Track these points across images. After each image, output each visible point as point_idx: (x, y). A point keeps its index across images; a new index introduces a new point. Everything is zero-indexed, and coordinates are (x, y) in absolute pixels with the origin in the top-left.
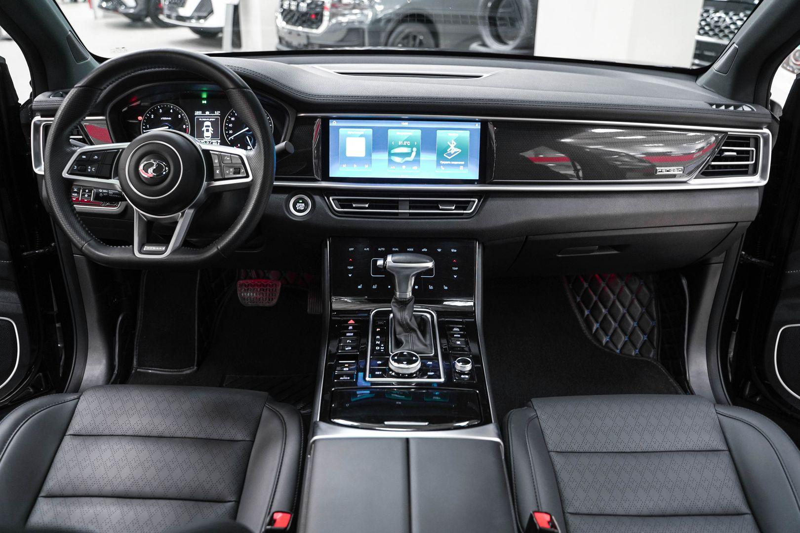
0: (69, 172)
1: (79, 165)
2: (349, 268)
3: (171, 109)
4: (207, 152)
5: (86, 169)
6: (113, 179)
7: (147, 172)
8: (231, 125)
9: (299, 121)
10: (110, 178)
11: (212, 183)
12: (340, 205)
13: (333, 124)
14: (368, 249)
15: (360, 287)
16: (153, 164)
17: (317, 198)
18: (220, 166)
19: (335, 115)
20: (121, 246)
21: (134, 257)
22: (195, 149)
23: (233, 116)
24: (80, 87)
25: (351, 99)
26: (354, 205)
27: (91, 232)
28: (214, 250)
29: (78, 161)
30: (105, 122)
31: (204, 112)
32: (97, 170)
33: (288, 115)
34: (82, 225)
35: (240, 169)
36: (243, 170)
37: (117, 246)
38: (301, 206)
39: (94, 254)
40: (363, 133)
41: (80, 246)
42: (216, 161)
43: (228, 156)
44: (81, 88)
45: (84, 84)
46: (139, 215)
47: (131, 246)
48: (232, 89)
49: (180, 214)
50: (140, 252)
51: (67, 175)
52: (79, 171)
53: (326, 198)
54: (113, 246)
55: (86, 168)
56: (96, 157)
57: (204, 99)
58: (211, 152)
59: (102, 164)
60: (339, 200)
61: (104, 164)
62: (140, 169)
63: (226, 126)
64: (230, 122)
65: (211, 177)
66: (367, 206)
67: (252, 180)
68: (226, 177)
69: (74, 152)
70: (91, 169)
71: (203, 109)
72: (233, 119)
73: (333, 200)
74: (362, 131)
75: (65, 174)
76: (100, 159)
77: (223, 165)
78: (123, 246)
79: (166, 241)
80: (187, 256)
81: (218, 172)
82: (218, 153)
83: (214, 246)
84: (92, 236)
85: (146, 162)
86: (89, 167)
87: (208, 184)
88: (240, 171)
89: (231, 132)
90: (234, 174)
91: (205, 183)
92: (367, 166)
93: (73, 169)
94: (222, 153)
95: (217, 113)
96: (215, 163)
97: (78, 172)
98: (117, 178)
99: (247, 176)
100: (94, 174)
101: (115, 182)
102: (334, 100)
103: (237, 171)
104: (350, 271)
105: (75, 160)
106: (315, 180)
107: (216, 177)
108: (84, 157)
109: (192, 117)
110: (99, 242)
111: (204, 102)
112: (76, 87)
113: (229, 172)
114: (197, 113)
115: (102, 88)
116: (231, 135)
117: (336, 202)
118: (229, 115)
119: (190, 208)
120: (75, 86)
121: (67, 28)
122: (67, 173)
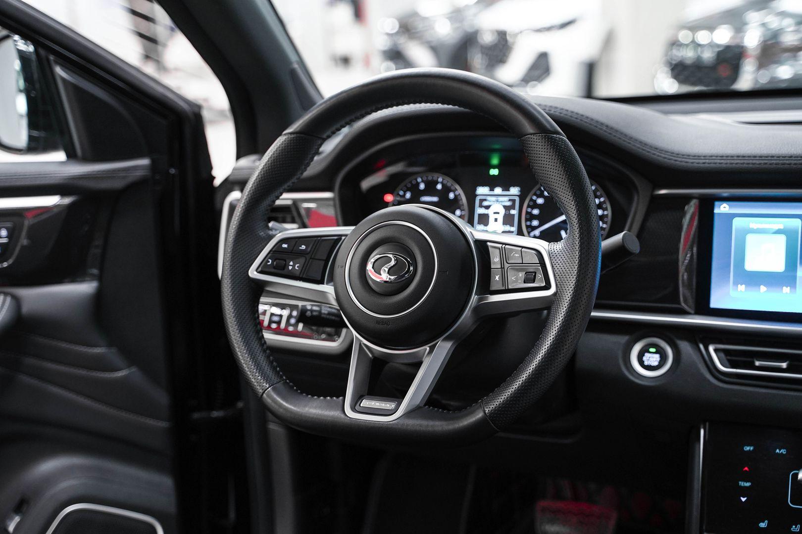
0: (260, 269)
1: (276, 259)
2: (742, 484)
3: (437, 183)
4: (482, 245)
5: (285, 266)
6: (327, 284)
7: (378, 272)
8: (536, 212)
9: (657, 203)
10: (321, 282)
11: (486, 298)
12: (729, 361)
13: (722, 208)
14: (783, 451)
15: (763, 525)
16: (391, 259)
17: (685, 346)
18: (502, 268)
19: (725, 192)
20: (325, 397)
21: (343, 416)
22: (462, 238)
23: (541, 195)
24: (291, 133)
25: (758, 162)
26: (757, 363)
27: (281, 370)
28: (479, 415)
29: (276, 252)
30: (331, 203)
31: (492, 189)
32: (303, 268)
33: (638, 193)
34: (268, 357)
35: (535, 273)
36: (540, 276)
37: (319, 396)
38: (652, 359)
39: (280, 405)
40: (781, 227)
41: (261, 391)
42: (495, 260)
43: (516, 252)
44: (293, 136)
45: (298, 130)
46: (360, 344)
47: (341, 398)
48: (531, 134)
49: (428, 348)
50: (353, 409)
51: (255, 273)
52: (274, 268)
53: (701, 346)
54: (313, 396)
55: (285, 264)
56: (303, 247)
57: (494, 167)
58: (489, 244)
59: (311, 258)
60: (726, 352)
61: (313, 259)
62: (367, 268)
63: (527, 213)
64: (534, 205)
65: (486, 288)
66: (784, 365)
67: (555, 294)
68: (510, 287)
69: (271, 237)
70: (294, 266)
71: (492, 183)
72: (540, 201)
73: (716, 350)
74: (780, 223)
75: (253, 273)
76: (309, 250)
77: (506, 265)
78: (329, 398)
79: (398, 394)
80: (431, 423)
81: (497, 278)
82: (500, 246)
83: (478, 409)
84: (281, 377)
85: (379, 256)
86: (291, 263)
87: (480, 300)
88: (535, 276)
89: (535, 223)
90: (525, 282)
91: (474, 298)
92: (786, 290)
93: (266, 265)
94: (507, 246)
95: (515, 191)
96: (495, 263)
97: (273, 270)
98: (332, 283)
99: (547, 287)
100: (298, 273)
101: (328, 289)
102: (724, 164)
103: (530, 277)
104: (744, 491)
105: (270, 251)
106: (682, 312)
107: (494, 287)
108: (285, 246)
109: (472, 197)
110: (292, 387)
111: (494, 172)
112: (285, 134)
113: (517, 279)
114: (482, 190)
115: (325, 136)
116: (535, 228)
117: (722, 355)
118: (535, 194)
119: (445, 339)
120: (285, 132)
121: (293, 57)
122: (257, 270)
